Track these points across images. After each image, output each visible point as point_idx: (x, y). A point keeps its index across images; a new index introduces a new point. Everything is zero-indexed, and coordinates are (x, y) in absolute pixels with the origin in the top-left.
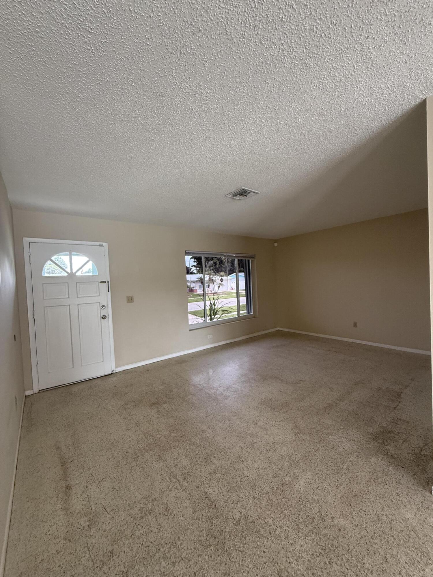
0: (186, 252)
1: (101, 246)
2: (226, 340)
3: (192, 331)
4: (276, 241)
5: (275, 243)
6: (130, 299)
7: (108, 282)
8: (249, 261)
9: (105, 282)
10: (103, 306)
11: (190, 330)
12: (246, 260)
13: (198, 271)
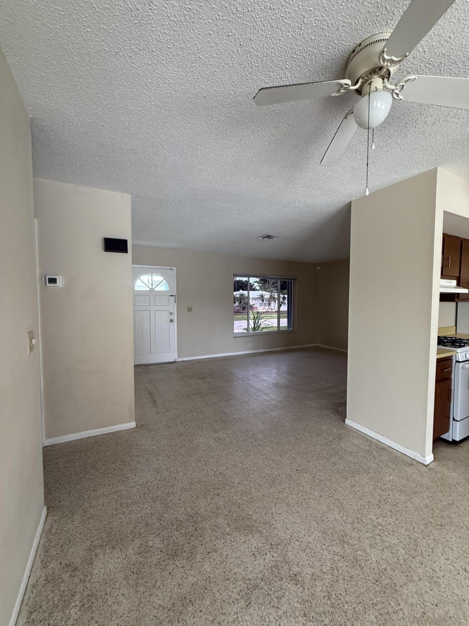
0: (234, 274)
1: (172, 269)
2: (265, 349)
3: (235, 338)
4: (318, 265)
5: (317, 267)
6: (190, 310)
7: (175, 296)
8: (291, 282)
9: (173, 296)
10: (171, 313)
13: (260, 288)
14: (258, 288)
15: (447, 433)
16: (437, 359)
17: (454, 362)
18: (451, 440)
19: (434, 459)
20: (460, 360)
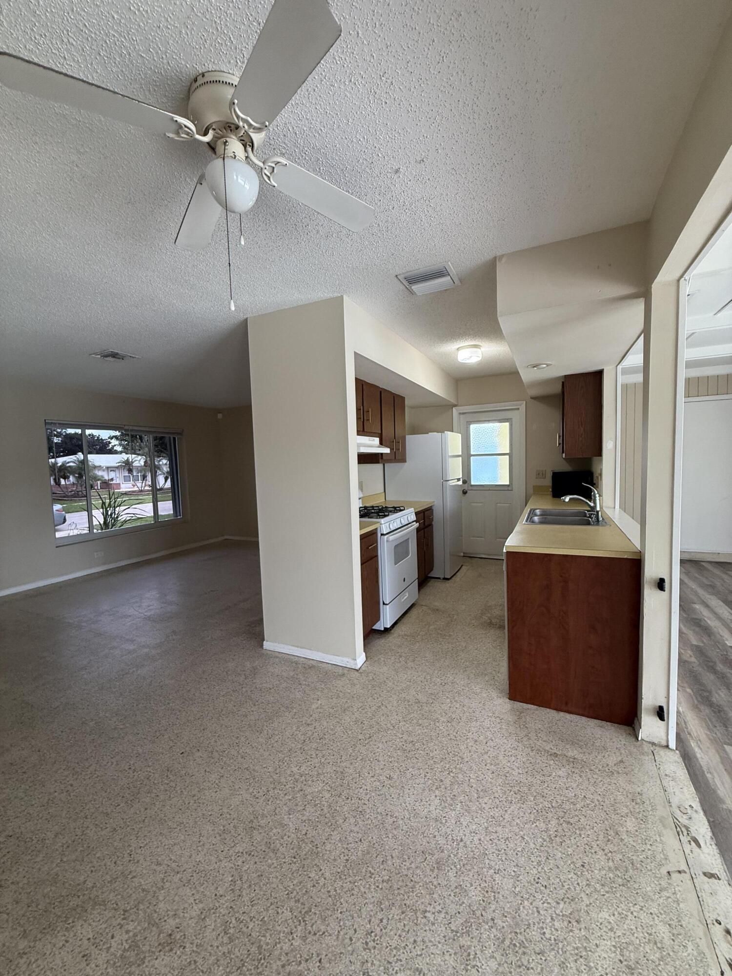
0: (47, 421)
2: (129, 558)
3: (60, 548)
4: (219, 411)
5: (219, 415)
8: (174, 439)
11: (57, 547)
12: (170, 438)
13: (124, 448)
14: (119, 448)
15: (379, 622)
16: (361, 536)
17: (379, 535)
18: (383, 629)
19: (367, 658)
20: (385, 533)
